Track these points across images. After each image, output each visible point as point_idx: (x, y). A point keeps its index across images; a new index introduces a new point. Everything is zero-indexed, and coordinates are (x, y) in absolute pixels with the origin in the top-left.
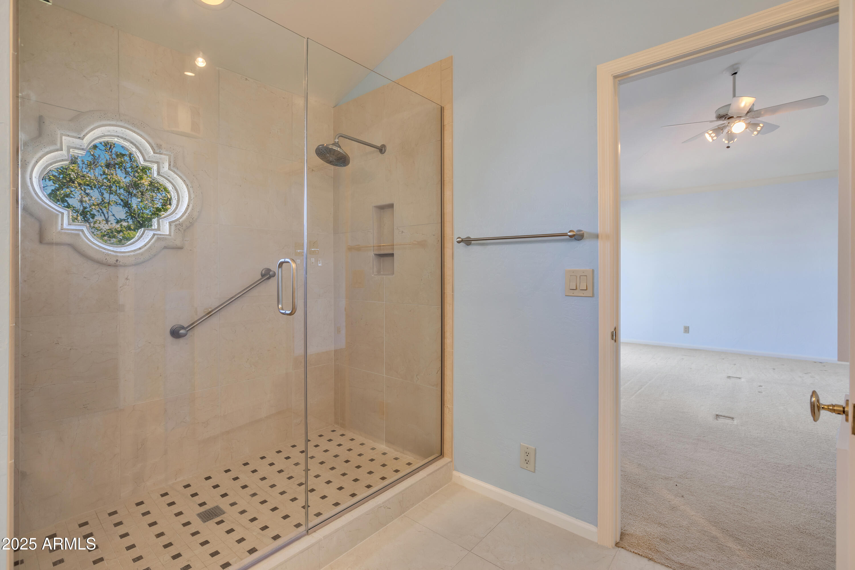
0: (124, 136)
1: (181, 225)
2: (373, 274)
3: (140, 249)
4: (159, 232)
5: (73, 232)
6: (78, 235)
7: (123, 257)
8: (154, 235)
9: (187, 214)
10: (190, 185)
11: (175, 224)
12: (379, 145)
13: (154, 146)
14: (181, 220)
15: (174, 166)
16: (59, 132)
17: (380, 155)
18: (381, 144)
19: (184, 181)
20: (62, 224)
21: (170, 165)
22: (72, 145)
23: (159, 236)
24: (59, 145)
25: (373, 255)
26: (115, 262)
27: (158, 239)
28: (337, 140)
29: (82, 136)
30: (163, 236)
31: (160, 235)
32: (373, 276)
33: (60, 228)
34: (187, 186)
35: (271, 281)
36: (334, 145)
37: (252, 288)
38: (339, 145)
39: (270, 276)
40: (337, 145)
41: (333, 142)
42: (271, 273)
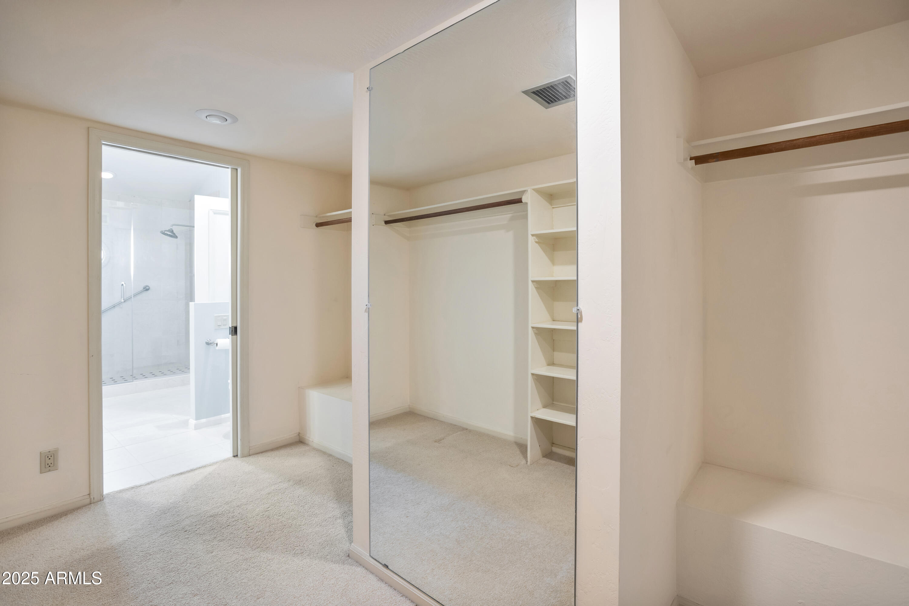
35: (149, 291)
36: (169, 231)
37: (135, 295)
38: (172, 230)
39: (146, 289)
40: (171, 230)
41: (170, 228)
42: (147, 288)
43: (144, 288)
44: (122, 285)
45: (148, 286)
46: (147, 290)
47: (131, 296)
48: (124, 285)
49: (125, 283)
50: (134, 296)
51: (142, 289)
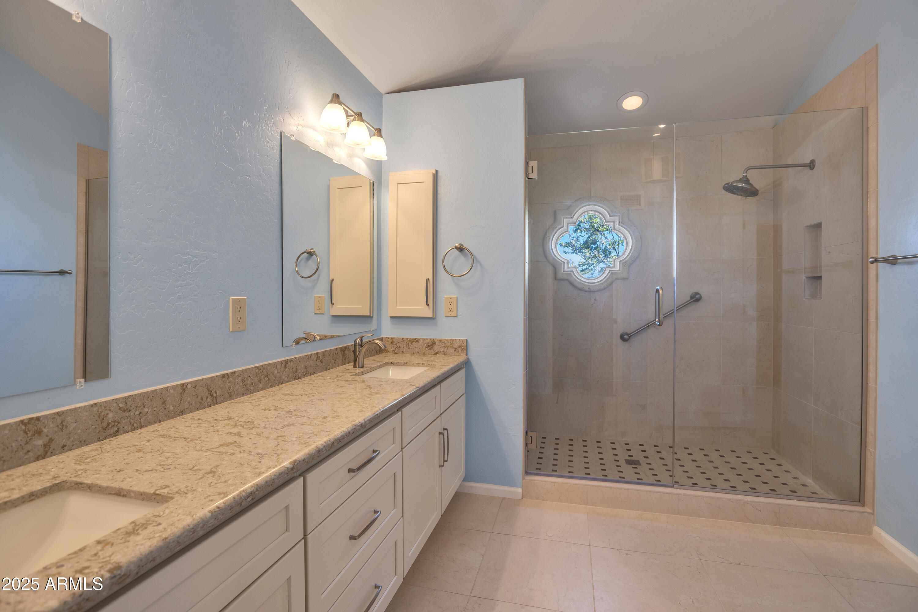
0: (594, 210)
1: (626, 262)
2: (805, 298)
3: (602, 280)
4: (614, 269)
5: (568, 272)
6: (570, 274)
7: (592, 286)
8: (610, 271)
9: (630, 255)
10: (632, 234)
11: (622, 262)
12: (808, 162)
13: (610, 212)
14: (626, 259)
15: (621, 223)
16: (562, 217)
17: (810, 171)
18: (810, 161)
19: (629, 231)
20: (564, 269)
21: (619, 222)
22: (569, 222)
23: (612, 271)
24: (562, 225)
25: (805, 277)
26: (588, 289)
27: (612, 273)
28: (745, 174)
29: (572, 216)
30: (615, 271)
31: (614, 270)
32: (804, 299)
33: (563, 271)
34: (631, 234)
35: (700, 303)
36: (741, 181)
37: (680, 308)
38: (747, 179)
39: (696, 298)
40: (745, 179)
41: (742, 177)
42: (697, 296)
43: (692, 297)
44: (657, 291)
45: (698, 294)
46: (698, 300)
47: (673, 310)
48: (661, 291)
49: (661, 288)
50: (677, 310)
51: (689, 298)
